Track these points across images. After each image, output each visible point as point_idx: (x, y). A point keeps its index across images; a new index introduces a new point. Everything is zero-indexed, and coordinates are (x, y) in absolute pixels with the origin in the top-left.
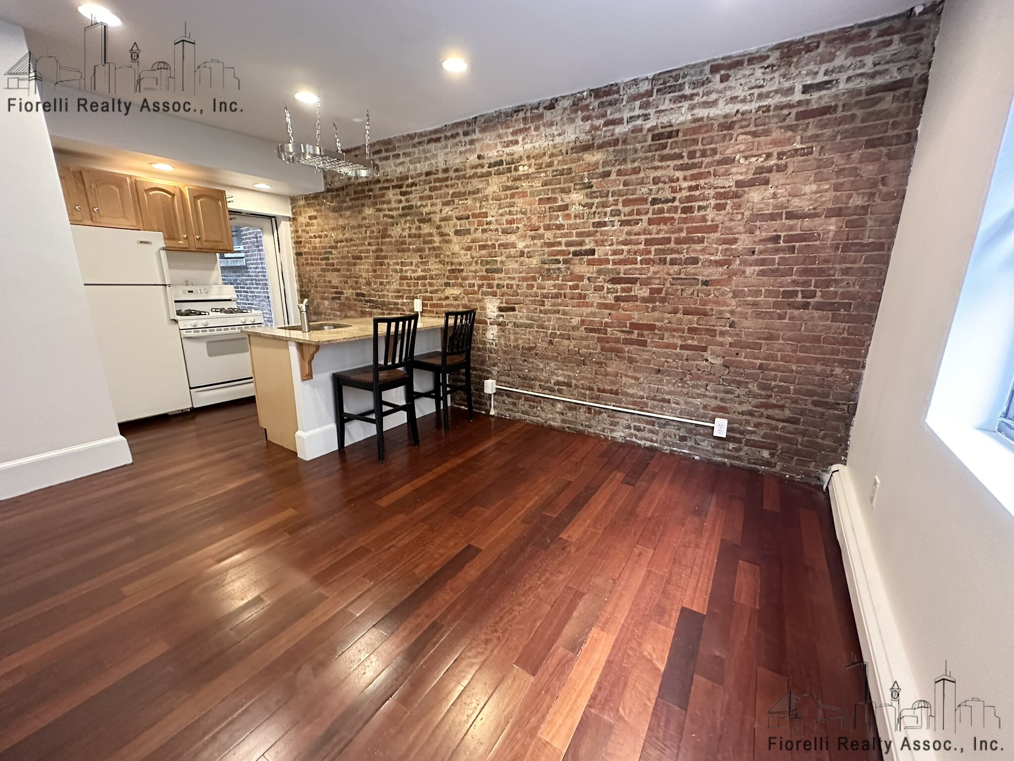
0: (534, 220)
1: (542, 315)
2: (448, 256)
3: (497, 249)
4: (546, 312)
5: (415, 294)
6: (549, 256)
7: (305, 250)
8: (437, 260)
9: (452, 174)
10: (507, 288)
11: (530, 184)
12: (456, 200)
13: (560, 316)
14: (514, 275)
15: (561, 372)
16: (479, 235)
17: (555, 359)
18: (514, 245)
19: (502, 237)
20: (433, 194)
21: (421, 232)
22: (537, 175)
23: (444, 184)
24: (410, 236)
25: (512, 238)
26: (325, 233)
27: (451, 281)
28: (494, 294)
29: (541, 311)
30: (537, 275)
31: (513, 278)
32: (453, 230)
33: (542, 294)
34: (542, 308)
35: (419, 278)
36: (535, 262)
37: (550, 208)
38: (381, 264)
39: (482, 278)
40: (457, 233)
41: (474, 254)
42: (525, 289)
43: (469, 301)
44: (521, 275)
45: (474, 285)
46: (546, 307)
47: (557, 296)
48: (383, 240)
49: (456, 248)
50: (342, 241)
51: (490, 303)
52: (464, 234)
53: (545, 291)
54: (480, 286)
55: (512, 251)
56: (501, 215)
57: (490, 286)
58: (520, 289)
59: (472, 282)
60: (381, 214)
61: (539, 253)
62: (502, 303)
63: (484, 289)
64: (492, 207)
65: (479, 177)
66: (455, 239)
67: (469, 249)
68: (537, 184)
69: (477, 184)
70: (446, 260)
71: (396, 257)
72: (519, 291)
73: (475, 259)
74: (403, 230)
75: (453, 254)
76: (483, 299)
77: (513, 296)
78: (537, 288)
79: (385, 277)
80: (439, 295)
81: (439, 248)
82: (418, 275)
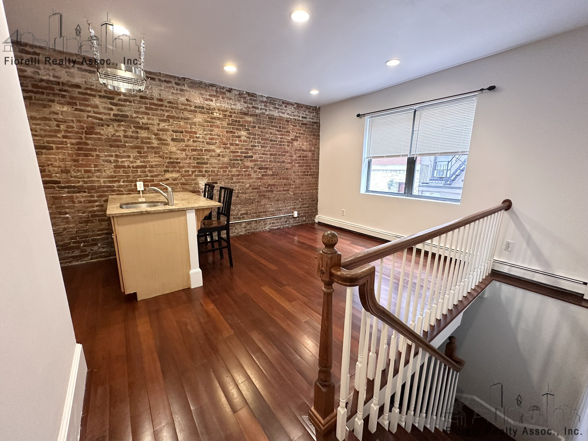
0: (224, 139)
1: (232, 185)
2: (167, 153)
3: (204, 152)
4: (234, 183)
5: (134, 178)
6: (233, 157)
8: (157, 155)
9: (166, 104)
10: (212, 172)
11: (221, 123)
12: (171, 120)
13: (241, 184)
14: (215, 166)
15: (243, 209)
16: (191, 143)
17: (240, 204)
18: (214, 151)
19: (206, 146)
20: (149, 112)
21: (139, 135)
22: (224, 119)
23: (159, 108)
24: (125, 136)
25: (212, 147)
27: (169, 169)
28: (204, 176)
29: (231, 183)
30: (228, 166)
31: (215, 167)
32: (171, 138)
33: (231, 175)
34: (232, 181)
35: (138, 167)
36: (226, 160)
37: (232, 136)
38: (86, 155)
39: (194, 167)
40: (173, 140)
41: (188, 153)
42: (222, 173)
43: (186, 180)
44: (219, 166)
45: (189, 171)
46: (234, 181)
47: (238, 175)
48: (88, 136)
49: (174, 149)
51: (201, 180)
52: (180, 142)
53: (233, 173)
54: (193, 172)
55: (213, 154)
56: (206, 135)
57: (200, 171)
58: (219, 173)
59: (188, 169)
60: (85, 115)
61: (228, 155)
62: (209, 180)
63: (197, 173)
64: (199, 129)
65: (189, 111)
66: (172, 143)
67: (184, 150)
68: (225, 124)
69: (187, 114)
70: (166, 156)
71: (109, 151)
72: (219, 174)
73: (189, 157)
75: (170, 152)
76: (196, 179)
77: (215, 176)
78: (229, 172)
79: (92, 166)
80: (160, 178)
81: (157, 148)
82: (137, 164)
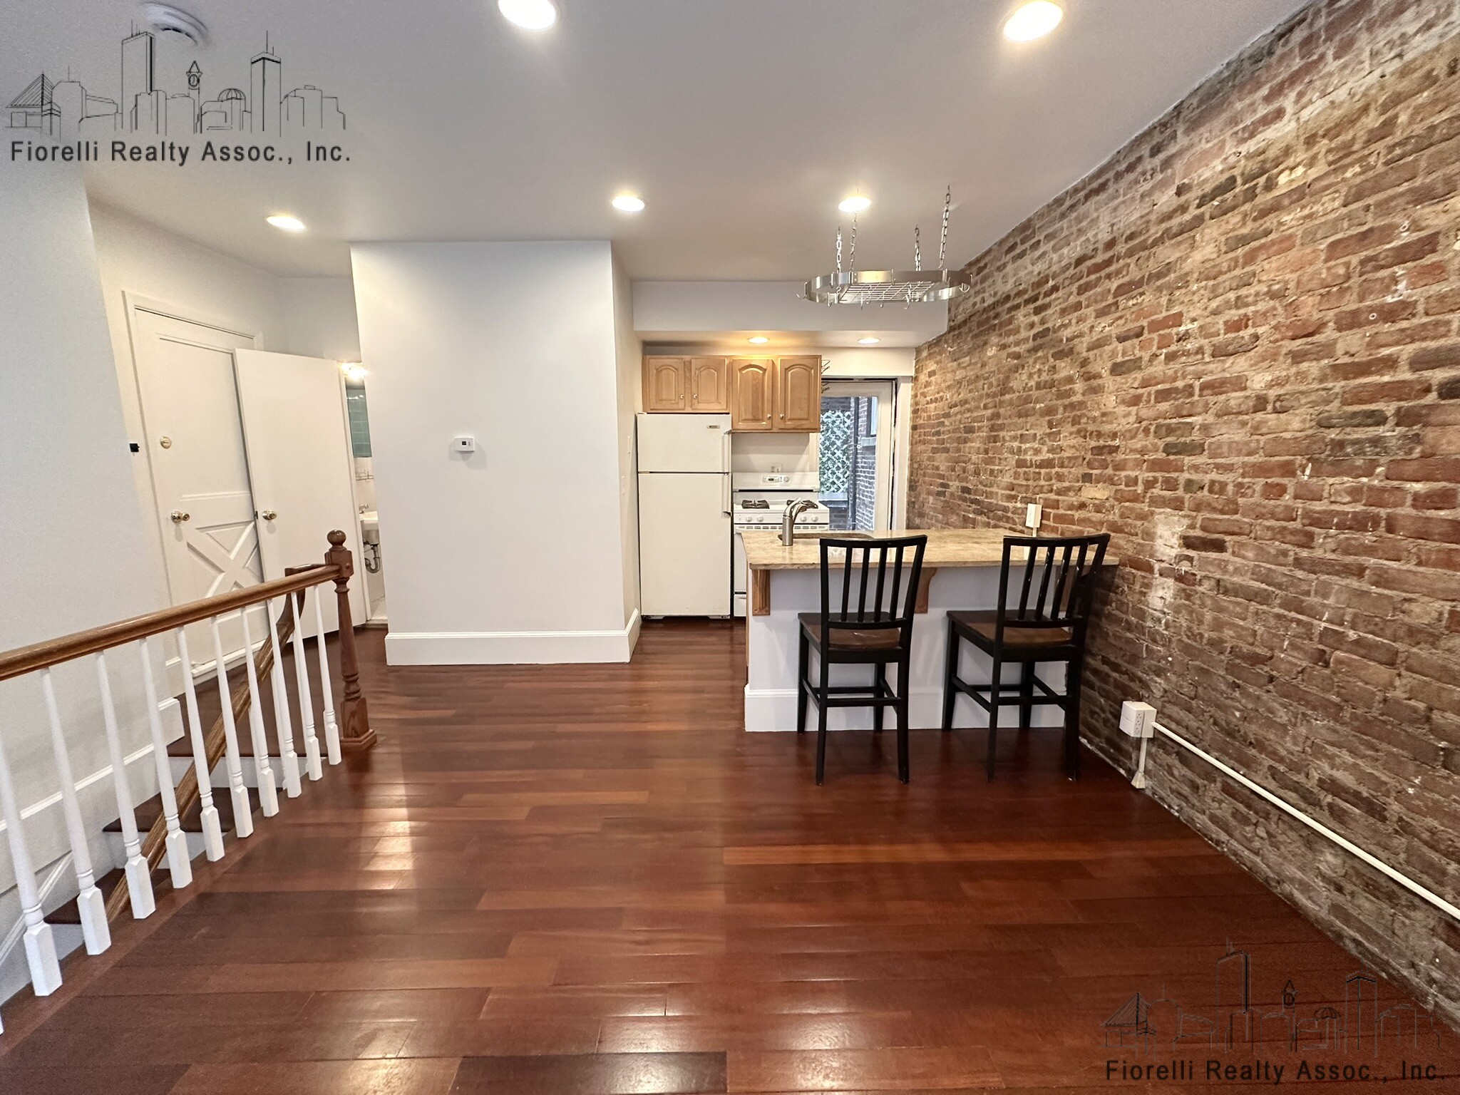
0: (1309, 308)
1: (1300, 574)
2: (1094, 420)
3: (1196, 398)
4: (1314, 566)
5: (1033, 493)
6: (1345, 403)
7: (922, 422)
8: (1074, 429)
9: (1121, 248)
10: (1211, 491)
11: (1306, 212)
12: (1122, 301)
13: (1365, 586)
14: (1234, 460)
15: (1349, 759)
16: (1158, 368)
17: (1333, 712)
18: (1239, 383)
19: (1212, 366)
20: (1082, 298)
21: (1056, 376)
22: (1332, 179)
23: (1103, 273)
24: (1038, 387)
25: (1238, 365)
26: (941, 394)
27: (1094, 472)
28: (1177, 505)
29: (1298, 563)
30: (1299, 460)
31: (1229, 468)
32: (1109, 364)
33: (1307, 514)
34: (1304, 553)
35: (1042, 465)
36: (1295, 424)
37: (1363, 263)
38: (995, 439)
39: (1155, 465)
40: (1116, 369)
41: (1145, 413)
42: (1257, 498)
43: (1122, 516)
44: (1252, 459)
45: (1135, 481)
46: (1319, 553)
47: (1359, 523)
48: (1002, 398)
49: (1109, 401)
50: (956, 406)
51: (1166, 524)
52: (1129, 371)
53: (1317, 506)
54: (1149, 484)
55: (1235, 398)
56: (1215, 313)
57: (1171, 485)
58: (1243, 495)
59: (1133, 474)
60: (1005, 353)
61: (1313, 397)
62: (1192, 527)
63: (1156, 491)
64: (1196, 298)
65: (1176, 235)
66: (1109, 381)
67: (1136, 401)
68: (1329, 205)
69: (1167, 253)
70: (1090, 428)
71: (1016, 427)
72: (1241, 501)
73: (1144, 424)
74: (1030, 376)
75: (1104, 414)
76: (1152, 513)
77: (1222, 512)
78: (1296, 497)
79: (997, 461)
80: (1071, 498)
81: (1082, 404)
82: (1041, 458)
